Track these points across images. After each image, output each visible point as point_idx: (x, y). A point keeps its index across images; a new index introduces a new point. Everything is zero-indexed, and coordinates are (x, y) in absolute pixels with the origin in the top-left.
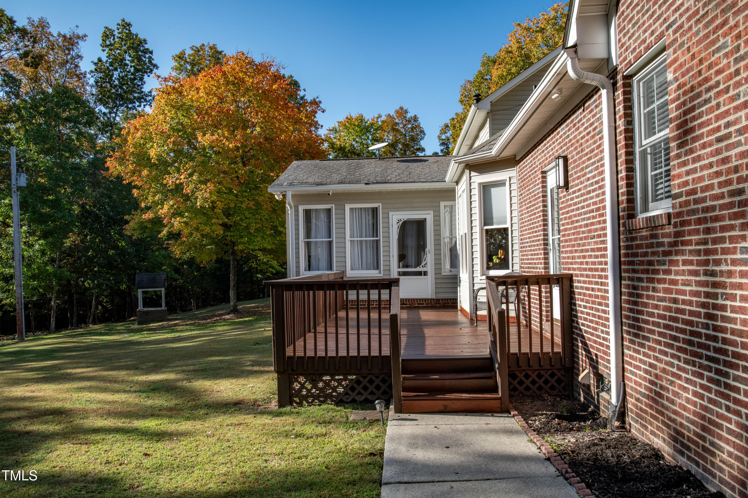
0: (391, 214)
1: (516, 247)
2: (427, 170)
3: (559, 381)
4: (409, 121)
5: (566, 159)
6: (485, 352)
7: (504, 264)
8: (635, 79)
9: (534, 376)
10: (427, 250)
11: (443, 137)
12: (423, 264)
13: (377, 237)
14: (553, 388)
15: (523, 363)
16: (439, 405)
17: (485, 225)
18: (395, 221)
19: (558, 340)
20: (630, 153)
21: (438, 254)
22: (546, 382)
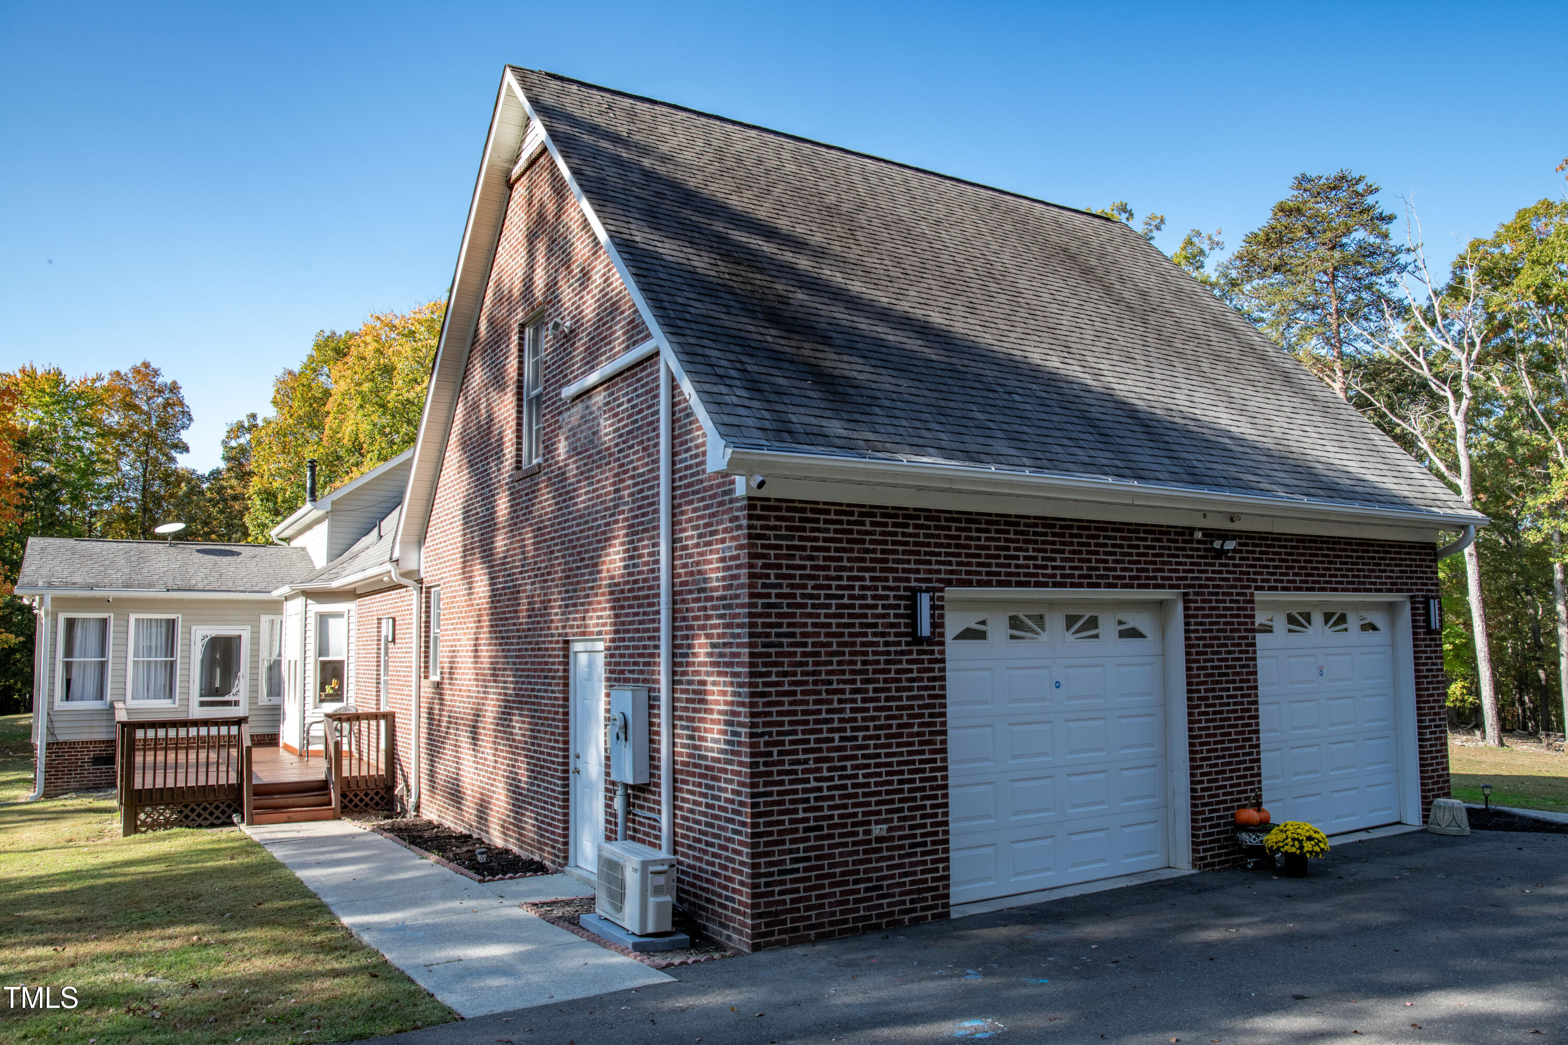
0: (194, 628)
1: (352, 680)
2: (243, 572)
3: (382, 798)
4: (160, 392)
5: (394, 620)
6: (322, 777)
7: (337, 696)
8: (433, 590)
9: (361, 795)
10: (240, 674)
11: (233, 443)
12: (234, 691)
13: (172, 656)
14: (377, 804)
15: (353, 786)
16: (284, 816)
17: (320, 655)
18: (199, 638)
19: (382, 766)
20: (427, 637)
21: (254, 679)
22: (372, 799)
